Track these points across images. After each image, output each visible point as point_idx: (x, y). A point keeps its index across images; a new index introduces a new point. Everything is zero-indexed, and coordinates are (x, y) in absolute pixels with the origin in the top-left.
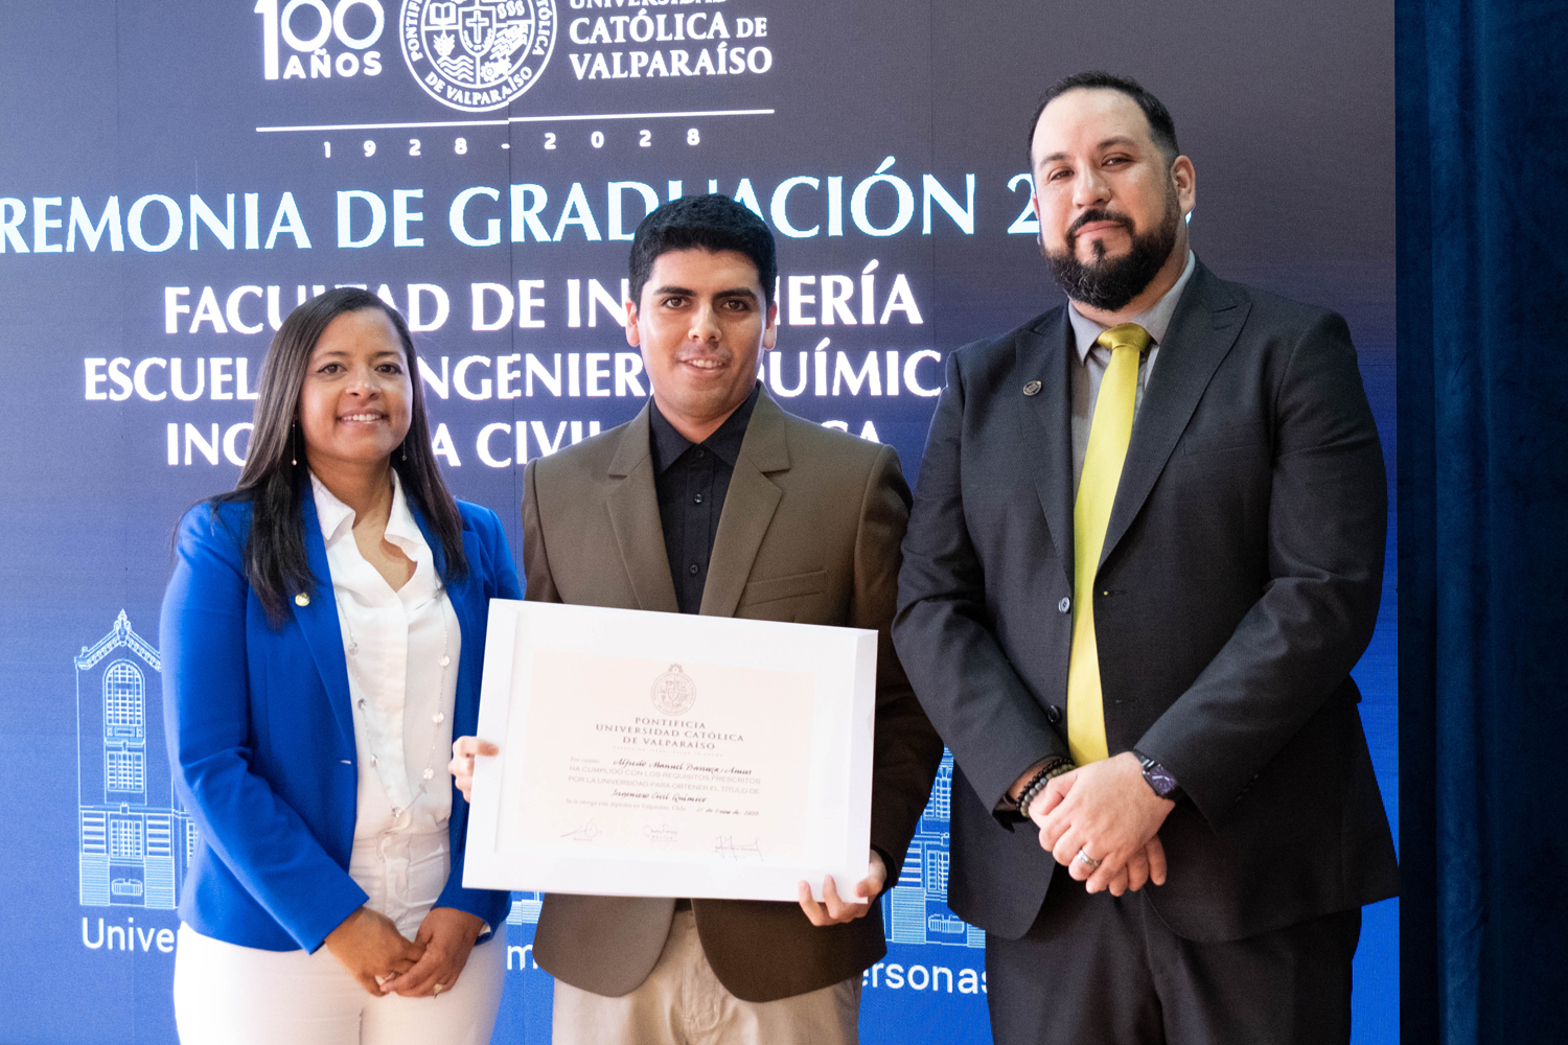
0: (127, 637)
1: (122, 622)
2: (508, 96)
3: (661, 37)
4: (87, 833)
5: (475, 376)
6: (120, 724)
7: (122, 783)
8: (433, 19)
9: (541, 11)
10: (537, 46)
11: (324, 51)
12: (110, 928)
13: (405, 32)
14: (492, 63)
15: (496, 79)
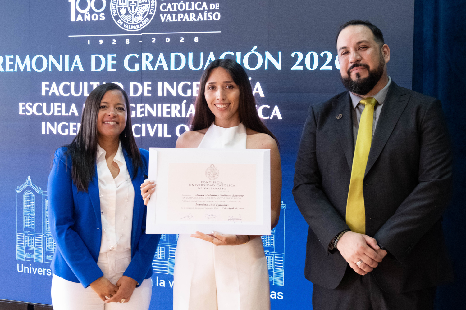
0: (30, 184)
1: (29, 179)
2: (142, 27)
3: (187, 9)
4: (19, 240)
6: (28, 209)
7: (28, 226)
8: (120, 4)
9: (152, 1)
10: (150, 12)
11: (88, 13)
12: (25, 267)
13: (112, 8)
14: (137, 17)
15: (138, 22)
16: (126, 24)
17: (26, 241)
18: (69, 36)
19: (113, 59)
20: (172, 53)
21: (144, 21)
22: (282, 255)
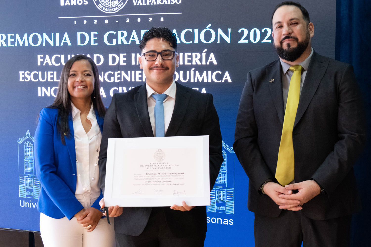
0: (29, 136)
1: (28, 133)
2: (118, 9)
4: (21, 181)
5: (110, 76)
6: (28, 156)
7: (28, 170)
12: (26, 203)
14: (114, 2)
15: (115, 5)
16: (105, 7)
17: (27, 182)
18: (59, 18)
19: (95, 35)
20: (143, 30)
21: (120, 5)
22: (232, 190)
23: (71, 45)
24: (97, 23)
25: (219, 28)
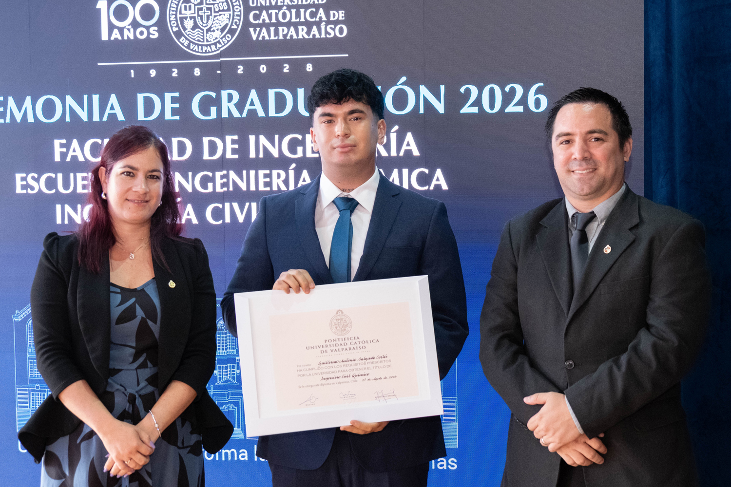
2: (220, 48)
3: (294, 20)
4: (20, 398)
5: (204, 182)
7: (36, 375)
8: (183, 11)
9: (235, 7)
10: (233, 24)
11: (130, 27)
13: (170, 18)
14: (212, 32)
15: (214, 40)
16: (194, 43)
17: (33, 400)
19: (174, 101)
20: (271, 89)
21: (224, 38)
22: (453, 400)
23: (124, 120)
24: (177, 75)
25: (422, 85)
